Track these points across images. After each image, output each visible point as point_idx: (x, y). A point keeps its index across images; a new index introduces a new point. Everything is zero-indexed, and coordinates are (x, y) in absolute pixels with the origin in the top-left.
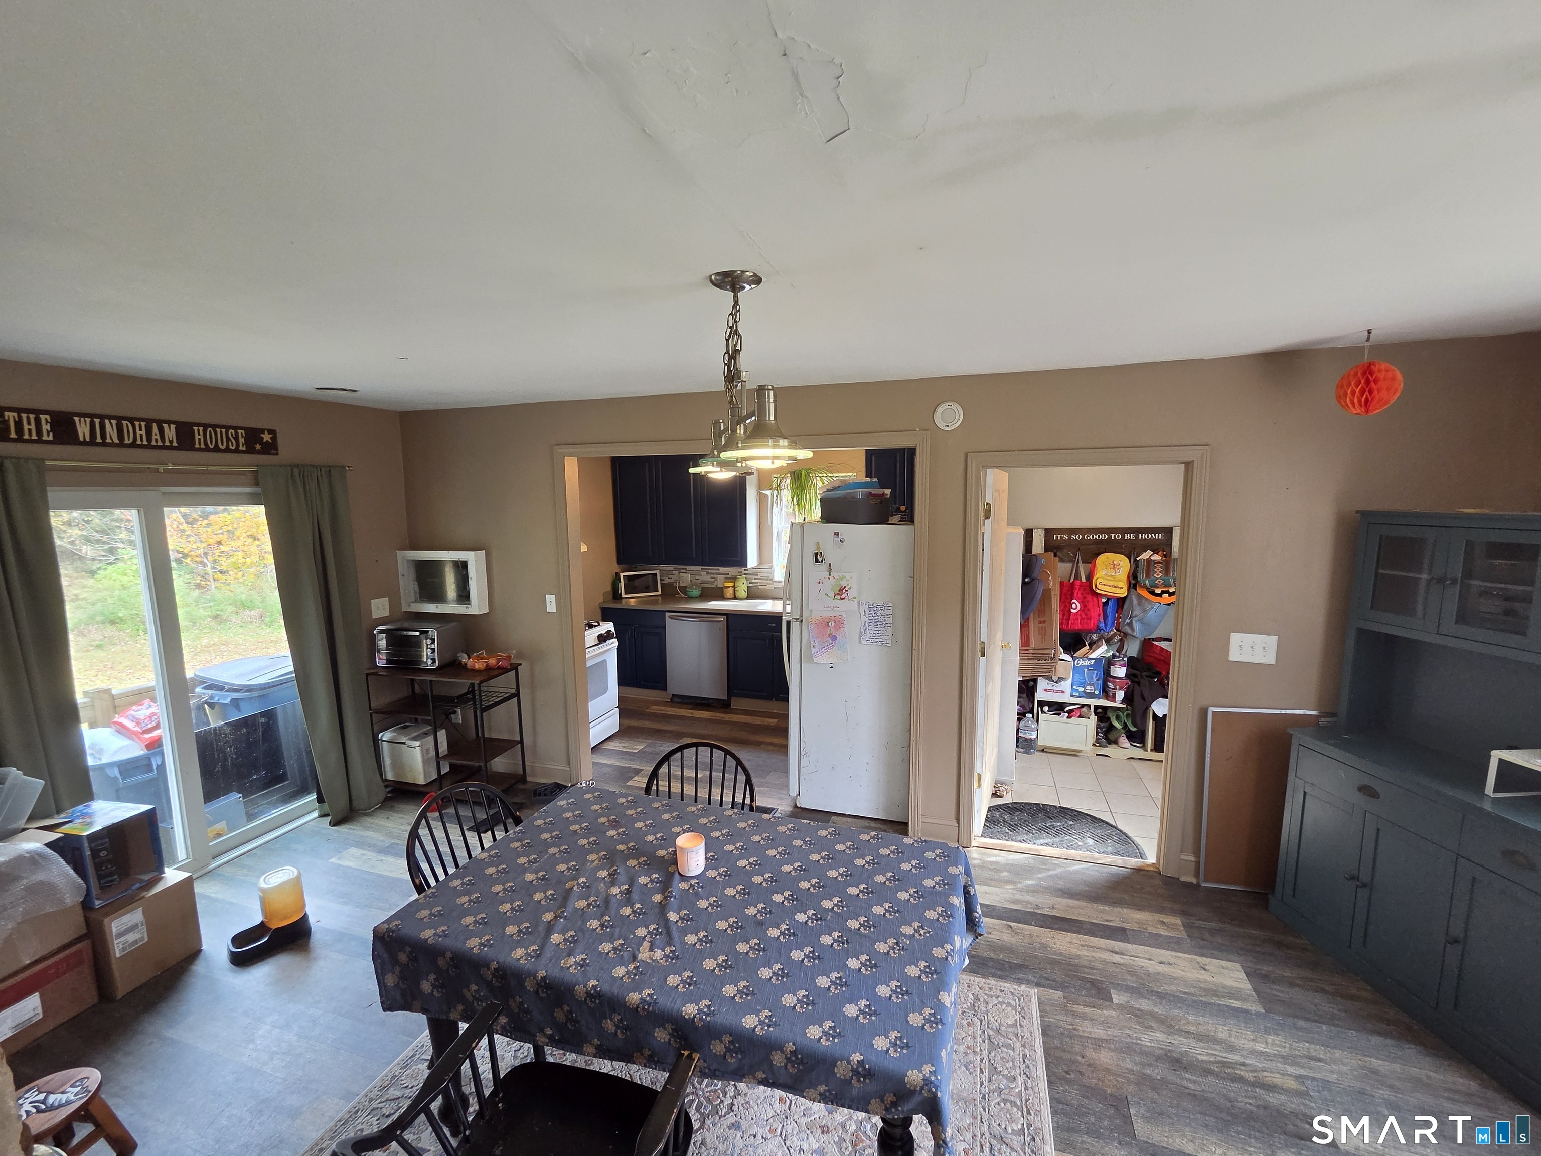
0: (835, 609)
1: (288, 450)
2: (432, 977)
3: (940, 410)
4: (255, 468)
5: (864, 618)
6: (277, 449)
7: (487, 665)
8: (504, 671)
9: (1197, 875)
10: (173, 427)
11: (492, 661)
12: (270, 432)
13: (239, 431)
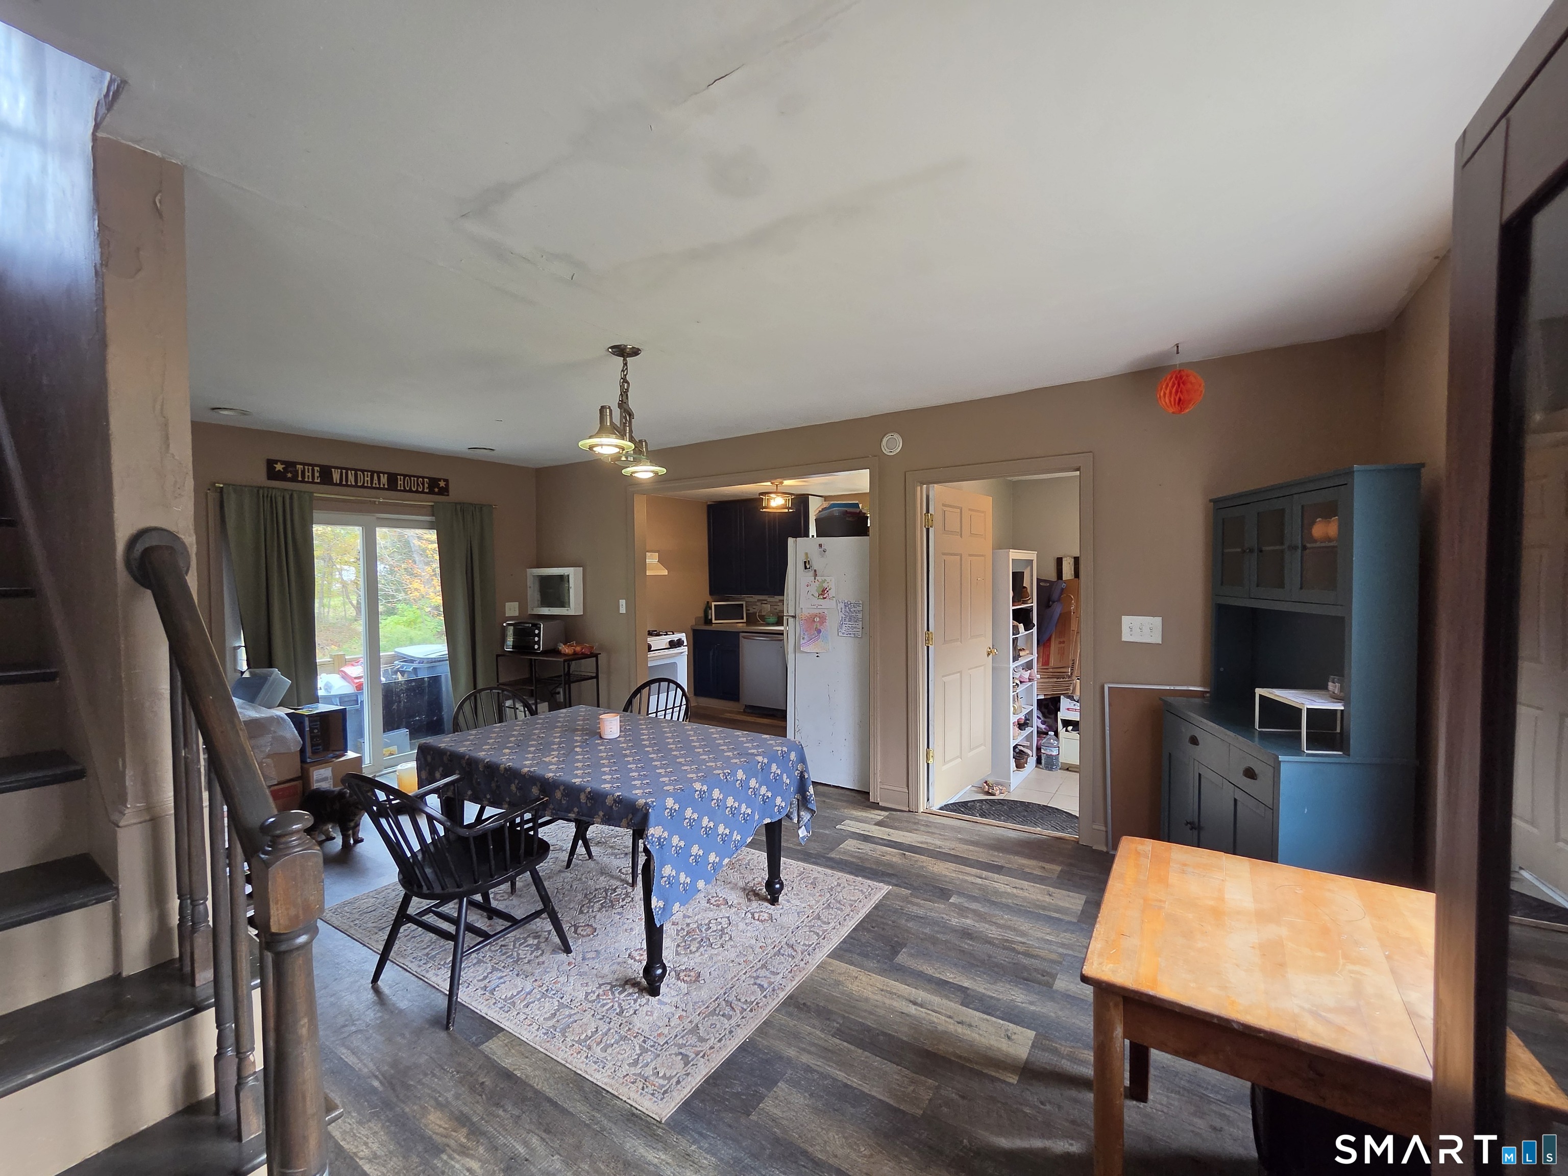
0: (819, 607)
1: (456, 493)
2: (441, 769)
3: (885, 440)
4: (432, 504)
5: (841, 615)
6: (448, 492)
7: (575, 651)
8: (585, 656)
9: (1107, 845)
10: (386, 476)
11: (578, 649)
12: (446, 481)
13: (425, 480)
